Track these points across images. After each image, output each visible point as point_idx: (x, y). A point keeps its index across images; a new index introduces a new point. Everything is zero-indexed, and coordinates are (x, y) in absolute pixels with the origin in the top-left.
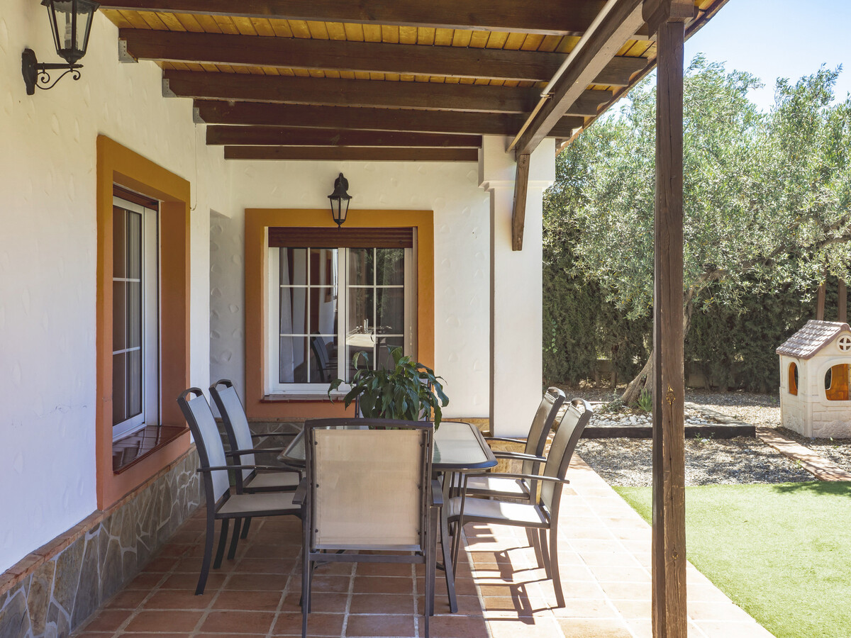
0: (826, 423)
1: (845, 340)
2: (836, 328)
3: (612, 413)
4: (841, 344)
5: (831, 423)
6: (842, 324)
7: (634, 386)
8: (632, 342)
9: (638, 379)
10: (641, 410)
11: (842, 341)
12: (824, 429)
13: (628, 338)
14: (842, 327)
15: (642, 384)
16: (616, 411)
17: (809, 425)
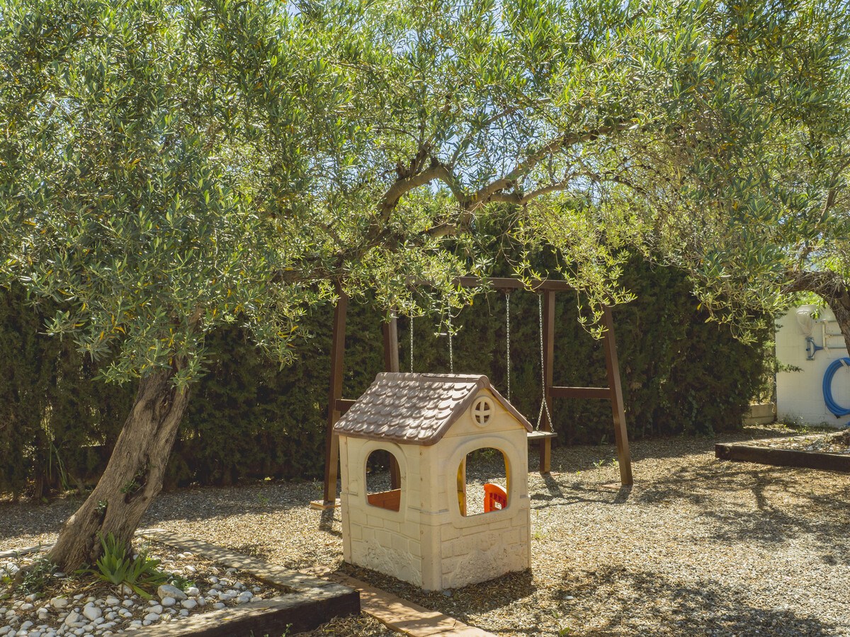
0: (460, 559)
1: (482, 406)
2: (469, 385)
3: (32, 596)
4: (478, 413)
5: (468, 557)
6: (479, 376)
7: (78, 525)
8: (24, 423)
9: (87, 510)
10: (101, 583)
11: (478, 408)
12: (458, 570)
13: (16, 416)
14: (478, 382)
15: (96, 521)
16: (41, 589)
17: (436, 568)
